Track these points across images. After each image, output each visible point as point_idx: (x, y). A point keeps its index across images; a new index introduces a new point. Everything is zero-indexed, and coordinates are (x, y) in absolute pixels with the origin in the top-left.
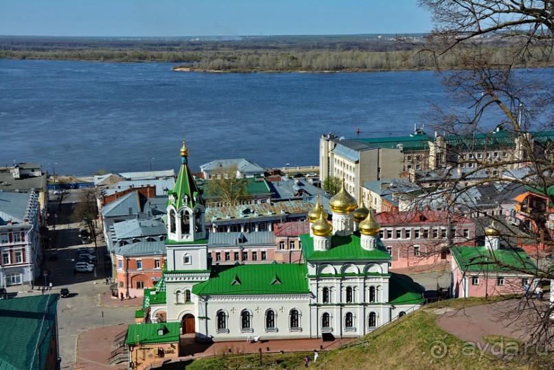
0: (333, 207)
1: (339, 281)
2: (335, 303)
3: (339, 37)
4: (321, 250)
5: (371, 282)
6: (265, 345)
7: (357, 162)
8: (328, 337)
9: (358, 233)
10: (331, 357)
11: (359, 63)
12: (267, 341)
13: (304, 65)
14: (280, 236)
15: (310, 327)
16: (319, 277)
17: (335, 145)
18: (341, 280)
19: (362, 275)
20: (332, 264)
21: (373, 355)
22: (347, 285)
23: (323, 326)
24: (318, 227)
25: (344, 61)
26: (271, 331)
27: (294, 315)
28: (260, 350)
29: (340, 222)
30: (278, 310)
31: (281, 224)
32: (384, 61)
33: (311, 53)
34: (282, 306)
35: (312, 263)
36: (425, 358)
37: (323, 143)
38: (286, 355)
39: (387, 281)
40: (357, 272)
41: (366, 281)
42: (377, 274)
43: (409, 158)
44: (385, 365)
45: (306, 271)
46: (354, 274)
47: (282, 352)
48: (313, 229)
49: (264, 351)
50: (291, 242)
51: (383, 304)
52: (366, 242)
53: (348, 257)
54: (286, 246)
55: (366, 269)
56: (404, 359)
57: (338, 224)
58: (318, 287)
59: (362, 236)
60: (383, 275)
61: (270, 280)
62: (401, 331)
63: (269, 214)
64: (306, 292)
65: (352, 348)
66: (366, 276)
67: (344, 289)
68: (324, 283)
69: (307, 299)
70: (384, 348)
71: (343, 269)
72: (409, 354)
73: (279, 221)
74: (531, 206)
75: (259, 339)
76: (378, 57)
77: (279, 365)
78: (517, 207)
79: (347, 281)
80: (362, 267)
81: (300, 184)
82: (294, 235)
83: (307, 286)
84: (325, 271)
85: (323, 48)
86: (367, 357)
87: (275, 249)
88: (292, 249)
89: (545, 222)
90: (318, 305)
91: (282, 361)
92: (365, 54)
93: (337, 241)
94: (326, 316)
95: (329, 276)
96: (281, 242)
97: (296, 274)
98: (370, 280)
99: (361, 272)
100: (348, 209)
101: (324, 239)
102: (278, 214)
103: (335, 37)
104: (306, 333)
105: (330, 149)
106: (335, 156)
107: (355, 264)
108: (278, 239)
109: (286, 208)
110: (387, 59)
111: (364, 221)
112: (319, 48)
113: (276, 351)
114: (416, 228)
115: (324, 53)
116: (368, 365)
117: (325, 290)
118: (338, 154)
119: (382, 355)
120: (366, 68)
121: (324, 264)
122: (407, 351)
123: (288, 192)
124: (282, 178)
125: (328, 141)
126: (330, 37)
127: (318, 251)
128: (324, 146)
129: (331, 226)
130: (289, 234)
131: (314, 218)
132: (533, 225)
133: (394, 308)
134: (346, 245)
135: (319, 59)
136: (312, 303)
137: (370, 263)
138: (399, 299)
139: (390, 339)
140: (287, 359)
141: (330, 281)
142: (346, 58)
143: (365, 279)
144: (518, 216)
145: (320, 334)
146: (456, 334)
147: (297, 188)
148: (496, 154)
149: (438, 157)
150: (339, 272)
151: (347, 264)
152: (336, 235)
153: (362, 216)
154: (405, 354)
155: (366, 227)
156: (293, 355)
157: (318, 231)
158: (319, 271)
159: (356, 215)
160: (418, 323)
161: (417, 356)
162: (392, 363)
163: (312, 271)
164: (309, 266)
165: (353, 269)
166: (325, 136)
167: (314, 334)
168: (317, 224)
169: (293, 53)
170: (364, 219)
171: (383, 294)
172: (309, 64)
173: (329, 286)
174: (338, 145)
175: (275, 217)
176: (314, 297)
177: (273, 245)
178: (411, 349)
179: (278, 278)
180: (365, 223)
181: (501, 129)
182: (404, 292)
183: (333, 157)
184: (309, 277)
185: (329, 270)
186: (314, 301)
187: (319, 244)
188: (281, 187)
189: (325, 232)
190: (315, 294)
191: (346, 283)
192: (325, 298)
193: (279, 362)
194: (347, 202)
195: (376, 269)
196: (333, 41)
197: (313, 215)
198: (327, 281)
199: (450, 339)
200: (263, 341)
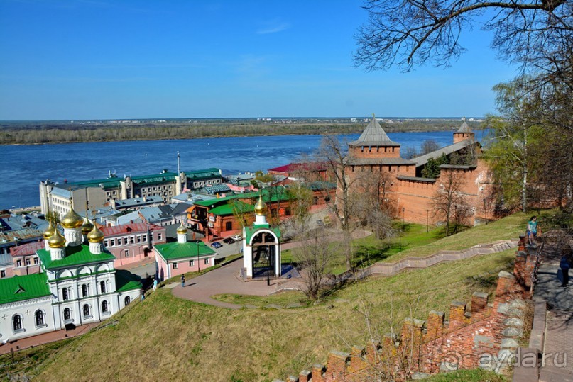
0: (64, 224)
1: (75, 281)
2: (74, 299)
3: (43, 122)
4: (58, 259)
5: (101, 278)
6: (14, 345)
7: (71, 198)
8: (70, 327)
9: (87, 242)
10: (85, 340)
11: (60, 137)
12: (16, 341)
13: (17, 140)
14: (17, 256)
15: (54, 321)
16: (58, 281)
17: (52, 188)
18: (77, 280)
19: (93, 274)
20: (68, 269)
21: (125, 330)
22: (82, 284)
23: (65, 319)
24: (54, 241)
25: (48, 136)
26: (18, 332)
27: (39, 316)
28: (12, 350)
29: (71, 236)
30: (24, 313)
31: (17, 247)
32: (78, 136)
33: (22, 132)
34: (27, 310)
35: (51, 270)
36: (172, 323)
37: (42, 187)
38: (36, 349)
39: (114, 275)
40: (89, 272)
41: (98, 278)
42: (105, 271)
43: (108, 193)
44: (138, 335)
45: (46, 277)
46: (87, 274)
47: (32, 347)
48: (49, 243)
49: (15, 349)
50: (27, 259)
51: (112, 293)
52: (94, 248)
53: (81, 262)
54: (22, 264)
55: (97, 269)
56: (153, 327)
57: (70, 236)
58: (58, 289)
59: (91, 244)
60: (110, 271)
61: (14, 290)
62: (145, 307)
63: (4, 241)
64: (48, 294)
65: (103, 329)
66: (97, 274)
67: (80, 287)
68: (63, 285)
69: (50, 300)
70: (133, 323)
71: (78, 272)
72: (158, 323)
73: (15, 246)
74: (197, 214)
75: (8, 342)
76: (73, 134)
77: (31, 358)
78: (189, 216)
79: (82, 280)
80: (93, 268)
81: (27, 218)
82: (29, 253)
83: (48, 289)
84: (63, 275)
85: (31, 128)
86: (120, 333)
87: (14, 267)
88: (28, 265)
89: (207, 223)
90: (60, 303)
91: (34, 354)
92: (63, 132)
93: (70, 250)
94: (66, 311)
95: (67, 279)
96: (18, 261)
97: (37, 281)
98: (100, 277)
99: (93, 272)
100: (77, 224)
101: (60, 250)
102: (12, 241)
103: (40, 122)
104: (51, 327)
105: (48, 191)
106: (53, 196)
107: (87, 266)
108: (15, 259)
109: (19, 235)
110: (80, 135)
111: (91, 232)
112: (28, 128)
113: (25, 348)
114: (125, 237)
115: (33, 132)
116: (122, 339)
117: (64, 290)
118: (54, 194)
119: (133, 328)
120: (65, 140)
121: (62, 270)
122: (156, 320)
123: (17, 225)
124: (11, 215)
125: (46, 185)
126: (36, 122)
127: (55, 261)
128: (43, 190)
129: (64, 239)
130: (25, 253)
131: (49, 235)
132: (200, 227)
133: (121, 295)
134: (78, 253)
135: (29, 136)
136: (54, 302)
137: (99, 264)
138: (124, 288)
139: (137, 315)
140: (37, 352)
141: (68, 282)
142: (50, 135)
143: (96, 277)
144: (189, 222)
145: (63, 326)
146: (191, 299)
147: (25, 221)
148: (164, 187)
149: (128, 191)
150: (74, 274)
151: (81, 267)
152: (69, 246)
153: (88, 229)
154: (153, 323)
155: (93, 236)
156: (42, 347)
157: (54, 244)
158: (57, 276)
159: (83, 229)
160: (159, 297)
161: (165, 322)
162: (144, 332)
163: (51, 276)
164: (48, 273)
165: (86, 270)
166: (43, 182)
167: (58, 327)
168: (52, 239)
169: (7, 132)
170: (90, 231)
171: (111, 286)
172: (21, 139)
173: (67, 286)
174: (55, 188)
175: (10, 244)
176: (55, 297)
177: (11, 263)
178: (159, 318)
179: (21, 288)
180: (92, 234)
181: (165, 171)
182: (126, 282)
183: (51, 197)
184: (50, 282)
185: (67, 273)
186: (55, 301)
187: (55, 255)
188: (11, 222)
189: (60, 243)
190: (56, 295)
191: (81, 282)
192: (65, 296)
193: (30, 355)
194: (76, 219)
195: (104, 267)
196: (38, 124)
197: (48, 233)
198: (65, 283)
199: (189, 304)
200: (12, 342)
